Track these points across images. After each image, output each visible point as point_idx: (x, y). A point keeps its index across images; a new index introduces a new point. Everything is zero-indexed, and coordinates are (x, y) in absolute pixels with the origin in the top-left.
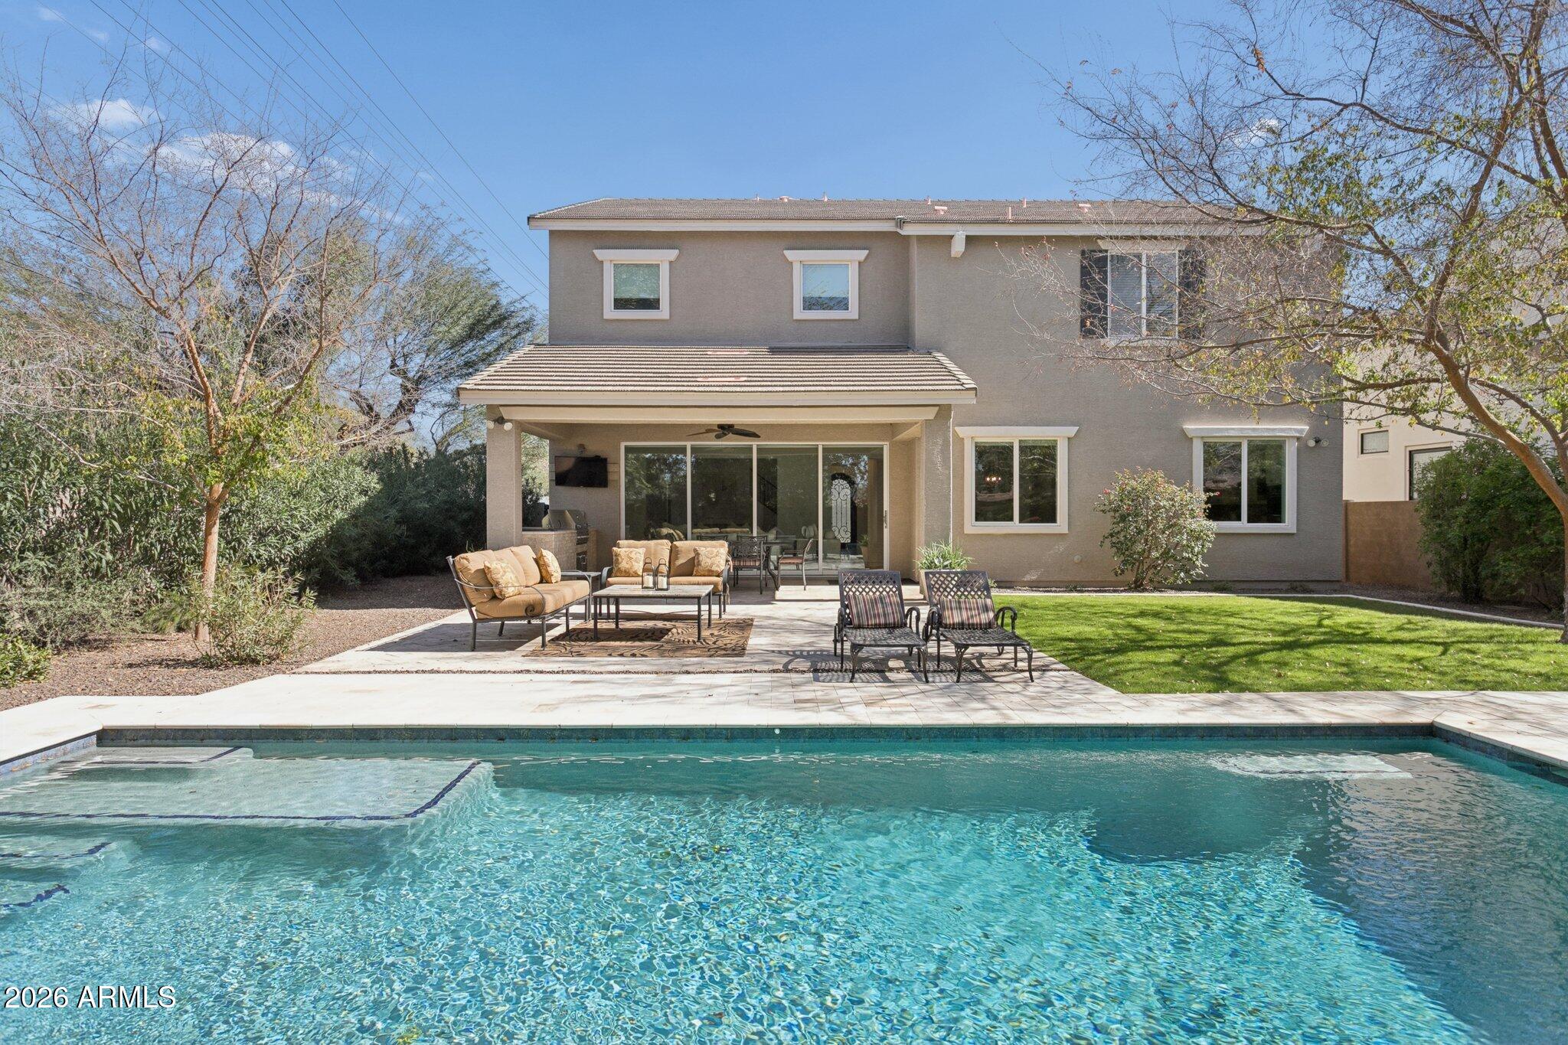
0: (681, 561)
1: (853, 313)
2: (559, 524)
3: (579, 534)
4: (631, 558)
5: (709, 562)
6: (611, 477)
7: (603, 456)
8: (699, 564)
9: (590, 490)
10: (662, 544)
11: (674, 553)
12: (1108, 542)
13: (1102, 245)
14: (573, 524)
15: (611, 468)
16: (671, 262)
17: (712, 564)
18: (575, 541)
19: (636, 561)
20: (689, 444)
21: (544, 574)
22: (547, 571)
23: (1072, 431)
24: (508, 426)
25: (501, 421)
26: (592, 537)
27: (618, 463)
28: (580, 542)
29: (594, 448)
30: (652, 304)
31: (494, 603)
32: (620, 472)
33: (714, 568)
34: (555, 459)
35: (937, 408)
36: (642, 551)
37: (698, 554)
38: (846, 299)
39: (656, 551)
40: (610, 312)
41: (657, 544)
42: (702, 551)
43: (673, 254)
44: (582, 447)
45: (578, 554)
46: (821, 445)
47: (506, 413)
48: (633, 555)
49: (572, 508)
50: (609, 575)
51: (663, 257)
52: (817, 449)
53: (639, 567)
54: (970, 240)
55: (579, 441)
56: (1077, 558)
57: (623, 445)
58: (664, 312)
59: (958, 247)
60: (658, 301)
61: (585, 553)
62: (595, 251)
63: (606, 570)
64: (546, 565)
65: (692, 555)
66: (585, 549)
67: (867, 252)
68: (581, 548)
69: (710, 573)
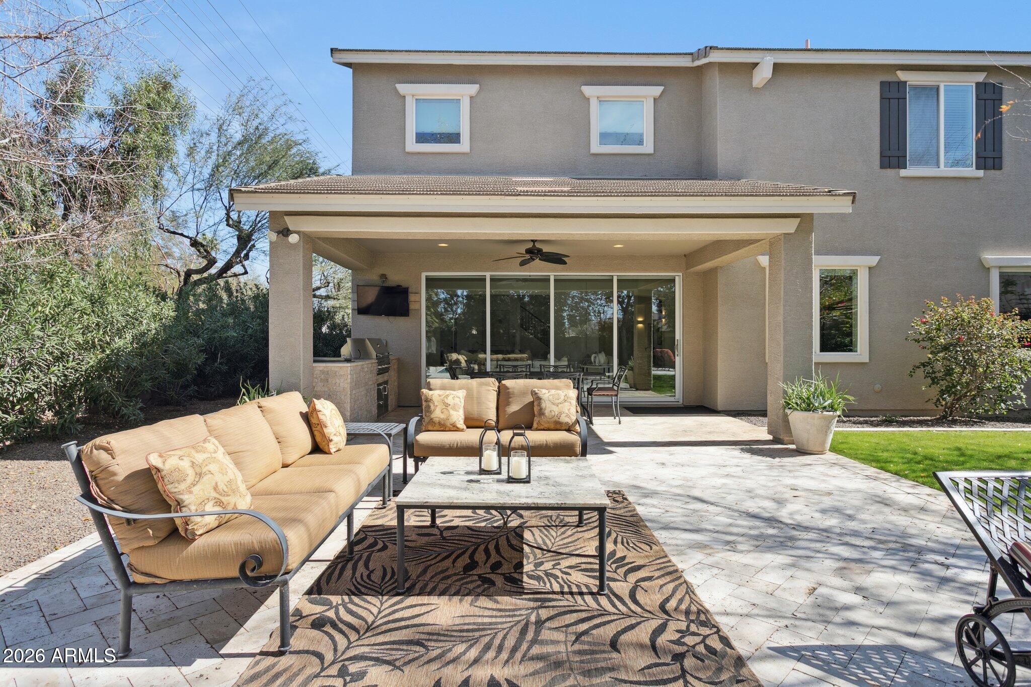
0: (514, 407)
1: (648, 147)
2: (360, 353)
3: (380, 363)
4: (447, 405)
5: (556, 410)
6: (412, 306)
7: (404, 285)
8: (541, 413)
9: (391, 318)
10: (488, 384)
11: (503, 396)
12: (920, 372)
13: (902, 76)
14: (374, 354)
15: (412, 297)
16: (471, 97)
17: (561, 413)
18: (375, 372)
19: (454, 409)
20: (488, 275)
21: (318, 439)
22: (323, 435)
23: (874, 260)
24: (293, 238)
25: (285, 232)
26: (394, 366)
27: (418, 293)
28: (381, 372)
29: (396, 278)
30: (454, 138)
31: (171, 549)
32: (420, 300)
33: (564, 419)
34: (359, 289)
35: (798, 220)
36: (462, 394)
37: (539, 399)
38: (642, 135)
39: (479, 392)
40: (412, 145)
41: (481, 384)
42: (544, 394)
43: (473, 89)
44: (384, 276)
45: (379, 385)
46: (616, 275)
47: (291, 223)
48: (450, 401)
49: (373, 336)
50: (418, 430)
51: (465, 91)
52: (612, 280)
53: (458, 417)
54: (777, 67)
55: (382, 271)
56: (878, 387)
57: (424, 275)
58: (464, 146)
59: (763, 74)
60: (458, 135)
61: (386, 382)
62: (397, 86)
63: (414, 420)
64: (321, 425)
65: (530, 399)
66: (386, 378)
67: (662, 88)
68: (381, 379)
69: (558, 426)
